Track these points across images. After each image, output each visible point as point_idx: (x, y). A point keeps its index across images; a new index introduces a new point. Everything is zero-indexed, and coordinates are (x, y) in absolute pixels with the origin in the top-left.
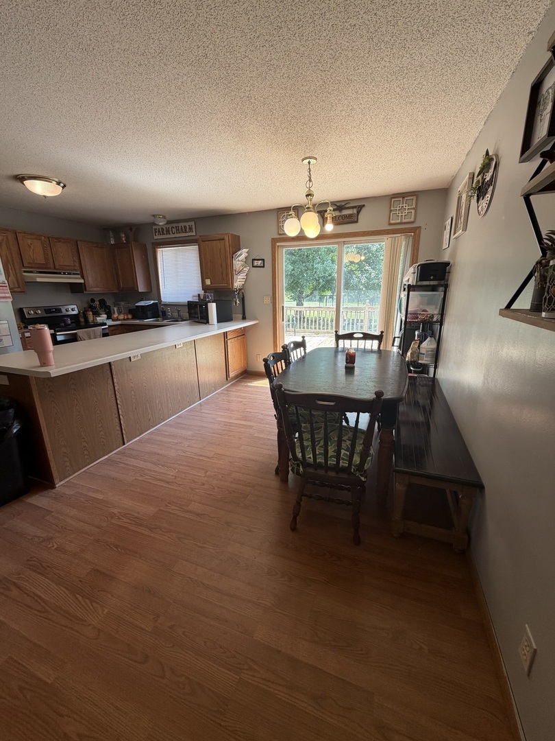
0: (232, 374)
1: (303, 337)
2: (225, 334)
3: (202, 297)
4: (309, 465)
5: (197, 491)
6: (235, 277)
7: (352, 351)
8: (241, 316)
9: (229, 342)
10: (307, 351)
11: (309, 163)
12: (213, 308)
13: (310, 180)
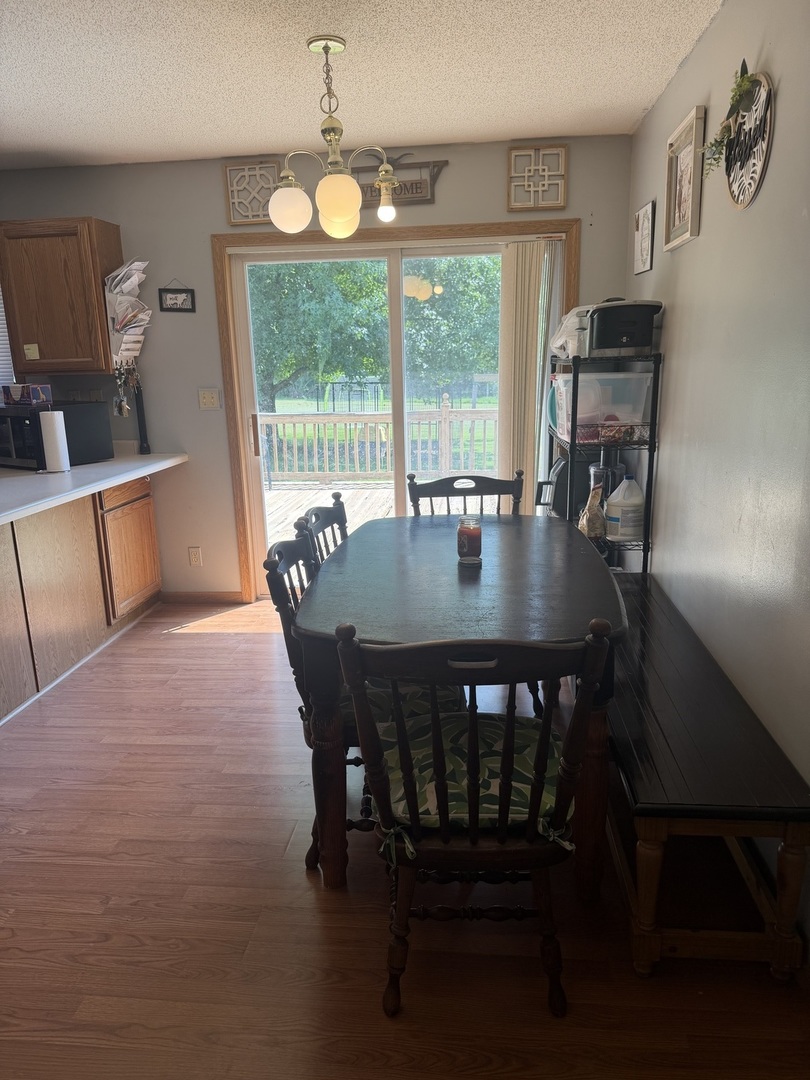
0: (122, 607)
1: (337, 496)
2: (97, 499)
3: (16, 396)
4: (428, 832)
5: (91, 959)
6: (114, 337)
7: (472, 525)
8: (135, 444)
9: (109, 517)
10: (349, 531)
11: (326, 49)
12: (55, 425)
13: (330, 92)
